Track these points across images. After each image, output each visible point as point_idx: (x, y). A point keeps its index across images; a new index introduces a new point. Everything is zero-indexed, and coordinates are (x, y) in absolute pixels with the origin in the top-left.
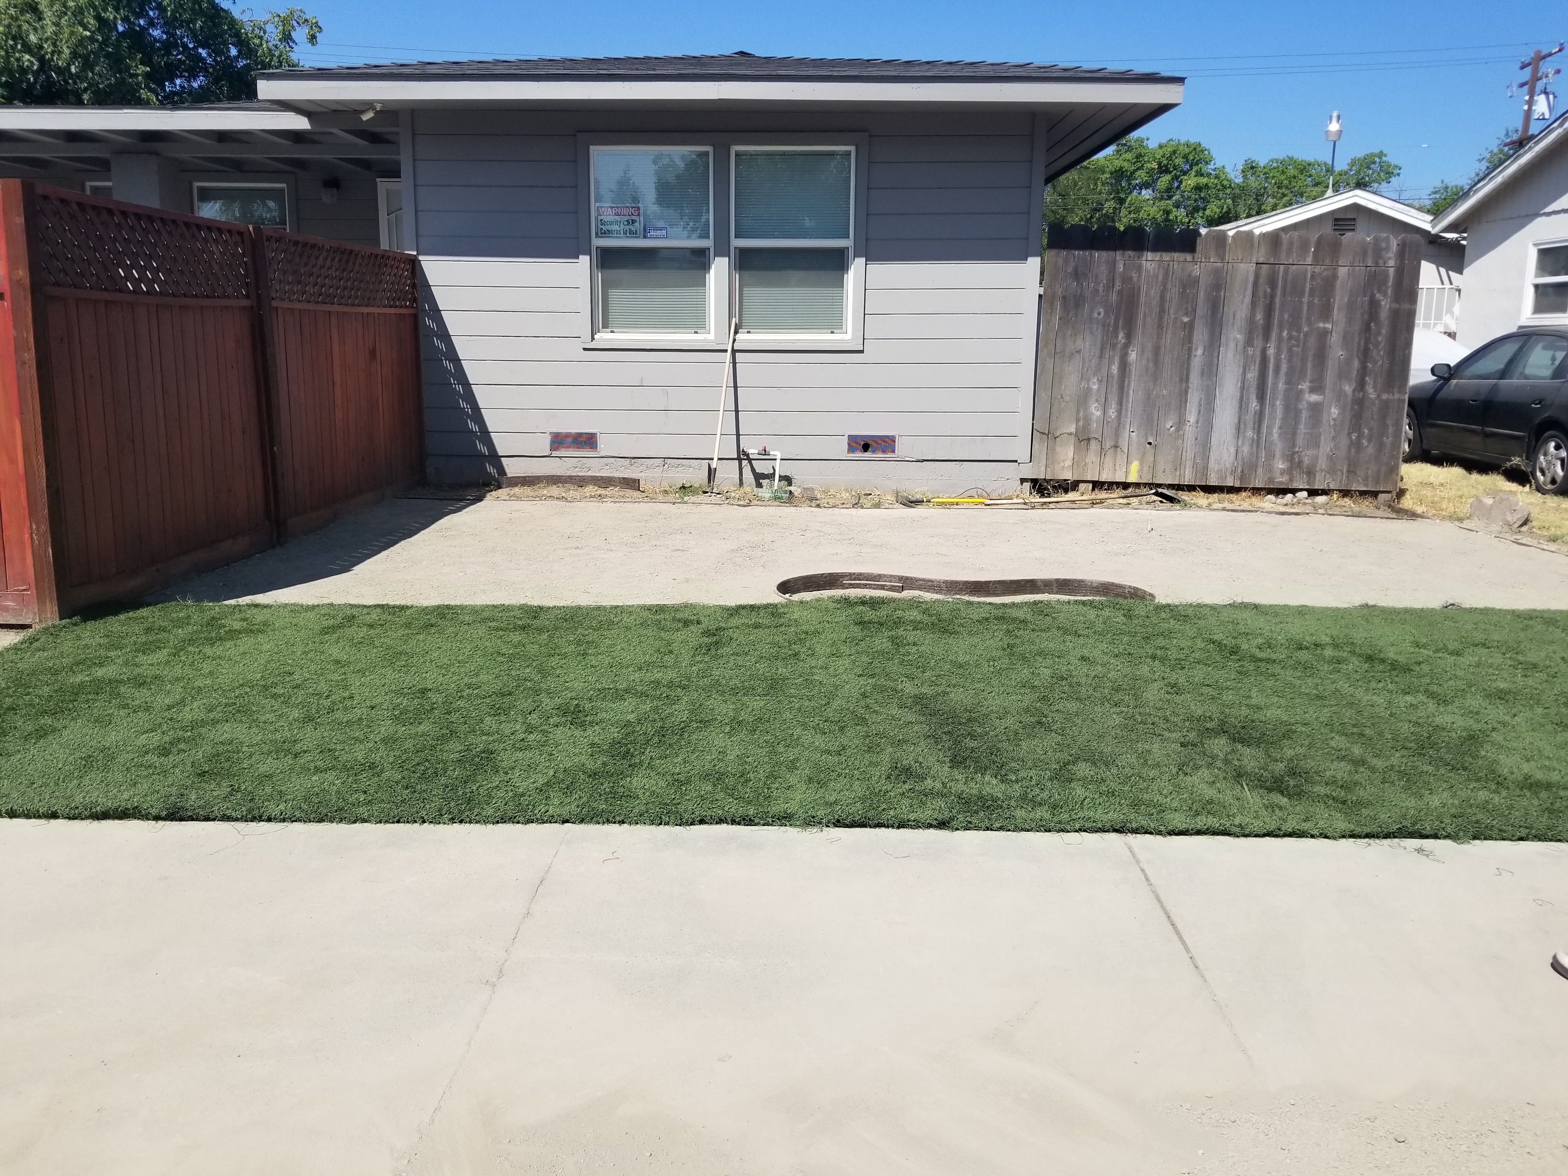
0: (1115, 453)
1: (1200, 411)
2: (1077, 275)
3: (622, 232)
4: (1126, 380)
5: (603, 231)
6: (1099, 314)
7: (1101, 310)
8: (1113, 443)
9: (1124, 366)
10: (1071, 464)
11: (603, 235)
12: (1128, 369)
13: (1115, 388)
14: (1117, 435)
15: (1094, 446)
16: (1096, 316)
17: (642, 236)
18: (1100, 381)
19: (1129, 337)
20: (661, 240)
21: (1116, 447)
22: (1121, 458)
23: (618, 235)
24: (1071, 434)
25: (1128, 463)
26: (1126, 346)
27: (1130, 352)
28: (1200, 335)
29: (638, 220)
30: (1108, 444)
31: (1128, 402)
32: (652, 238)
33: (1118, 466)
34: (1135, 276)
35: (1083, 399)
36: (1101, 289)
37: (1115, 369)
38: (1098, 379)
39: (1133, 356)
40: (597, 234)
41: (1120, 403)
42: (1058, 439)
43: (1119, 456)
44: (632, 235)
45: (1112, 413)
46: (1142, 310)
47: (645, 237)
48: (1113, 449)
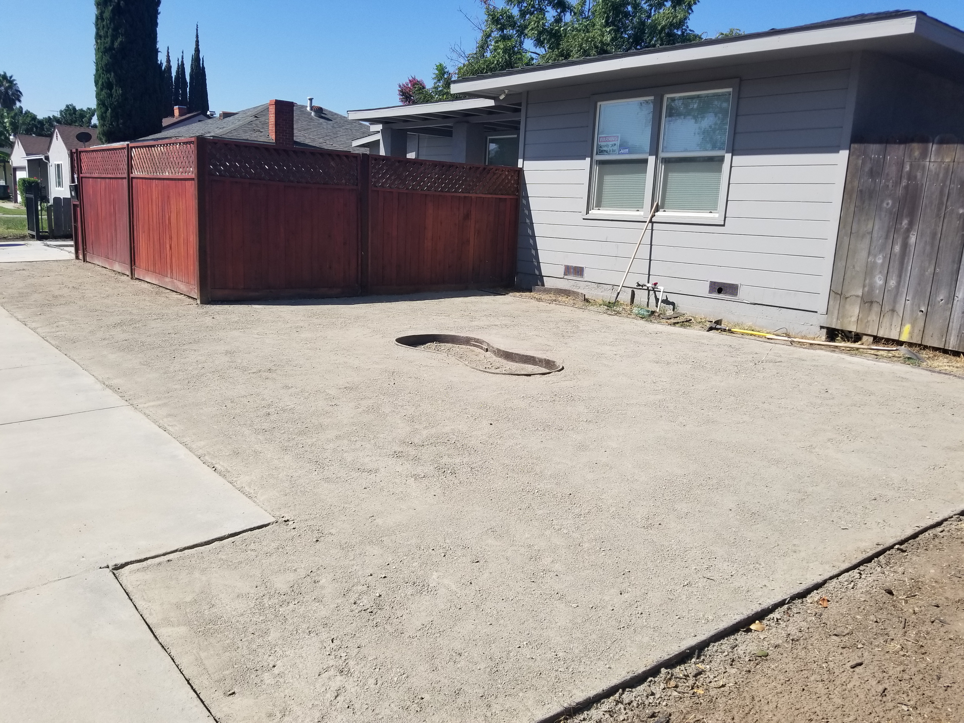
0: (892, 316)
2: (873, 174)
3: (609, 151)
4: (906, 258)
6: (888, 204)
7: (890, 202)
8: (891, 308)
9: (905, 246)
10: (856, 322)
12: (908, 249)
13: (895, 265)
14: (895, 301)
15: (876, 308)
16: (885, 205)
18: (884, 258)
19: (911, 224)
21: (893, 311)
22: (897, 321)
24: (858, 296)
25: (902, 324)
26: (908, 231)
27: (911, 236)
30: (887, 308)
31: (906, 275)
33: (893, 326)
34: (919, 175)
35: (869, 271)
36: (890, 184)
37: (897, 249)
38: (883, 256)
39: (913, 239)
41: (900, 276)
42: (848, 299)
43: (895, 318)
45: (892, 283)
46: (924, 201)
48: (890, 313)
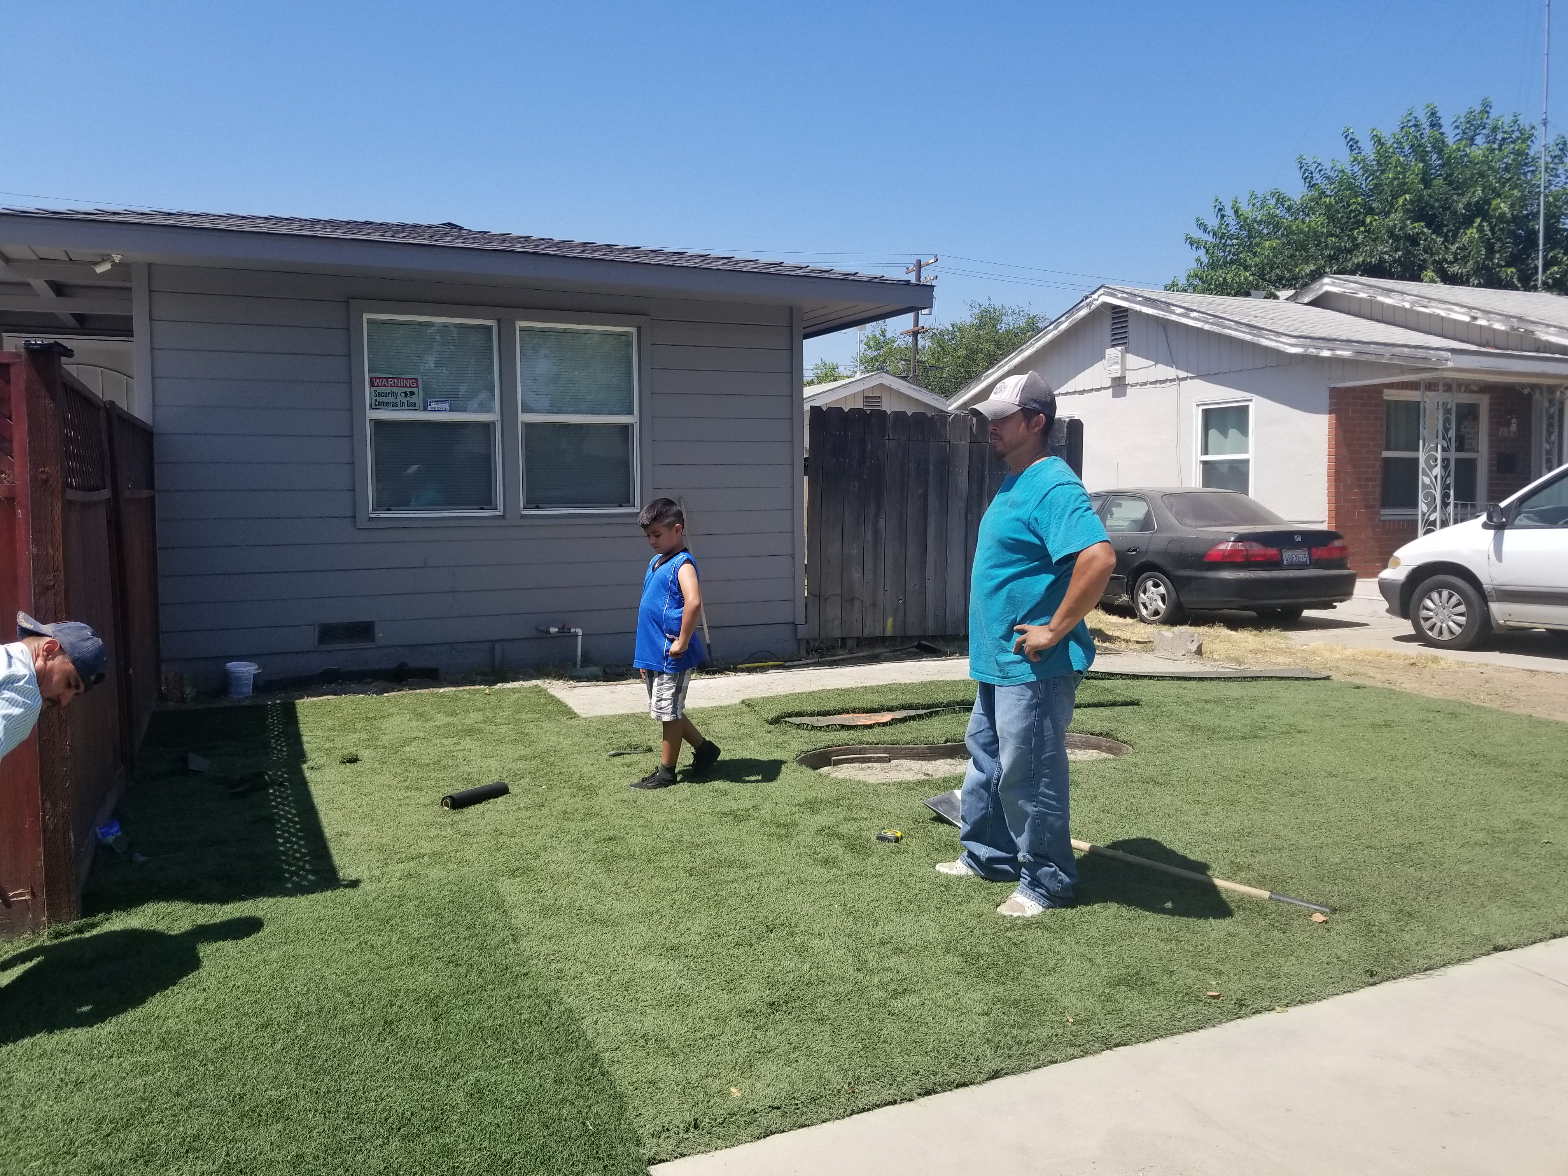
0: (874, 611)
1: (936, 570)
2: (836, 453)
3: (399, 404)
4: (879, 546)
5: (377, 403)
6: (854, 487)
7: (856, 484)
8: (871, 603)
9: (876, 531)
10: (839, 622)
11: (378, 407)
12: (879, 535)
13: (870, 552)
14: (874, 594)
15: (857, 605)
16: (852, 487)
17: (421, 408)
18: (858, 548)
19: (878, 507)
20: (443, 412)
21: (874, 605)
22: (879, 616)
23: (395, 408)
24: (837, 595)
25: (885, 619)
26: (878, 515)
27: (880, 521)
28: (933, 502)
29: (416, 393)
30: (867, 603)
31: (881, 564)
32: (434, 410)
33: (876, 622)
34: (881, 451)
35: (845, 564)
36: (855, 465)
37: (869, 535)
38: (857, 545)
39: (882, 525)
40: (371, 406)
41: (875, 563)
42: (828, 600)
43: (877, 613)
44: (410, 408)
45: (869, 576)
46: (887, 483)
47: (425, 410)
48: (872, 609)
